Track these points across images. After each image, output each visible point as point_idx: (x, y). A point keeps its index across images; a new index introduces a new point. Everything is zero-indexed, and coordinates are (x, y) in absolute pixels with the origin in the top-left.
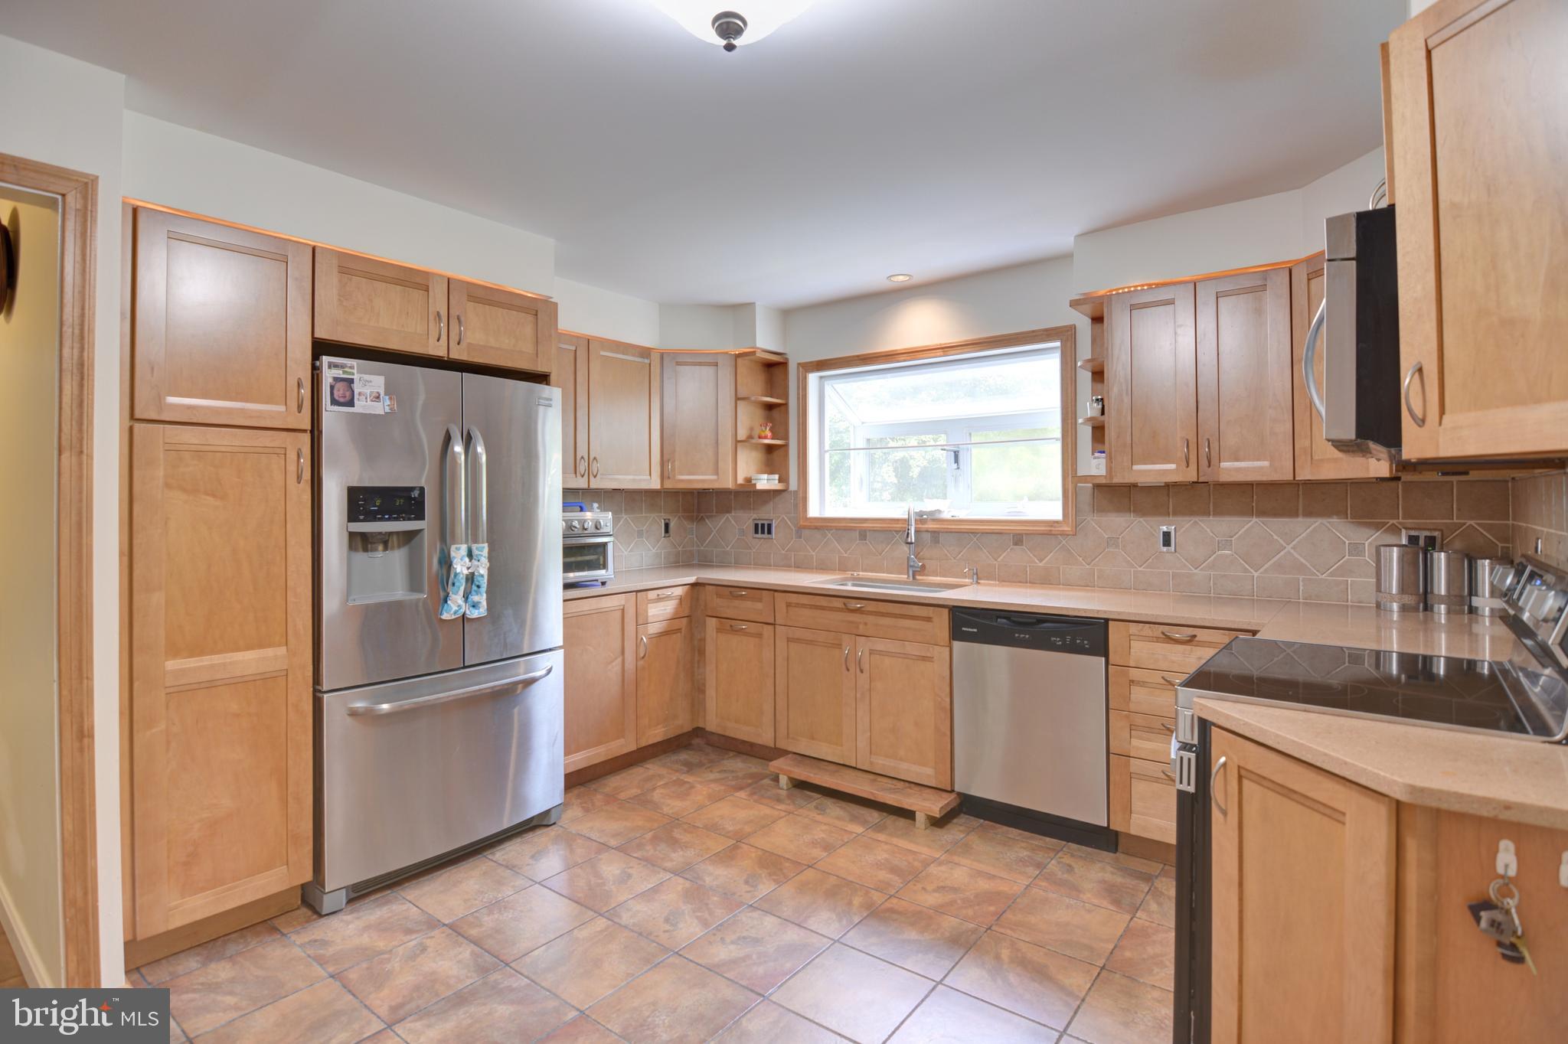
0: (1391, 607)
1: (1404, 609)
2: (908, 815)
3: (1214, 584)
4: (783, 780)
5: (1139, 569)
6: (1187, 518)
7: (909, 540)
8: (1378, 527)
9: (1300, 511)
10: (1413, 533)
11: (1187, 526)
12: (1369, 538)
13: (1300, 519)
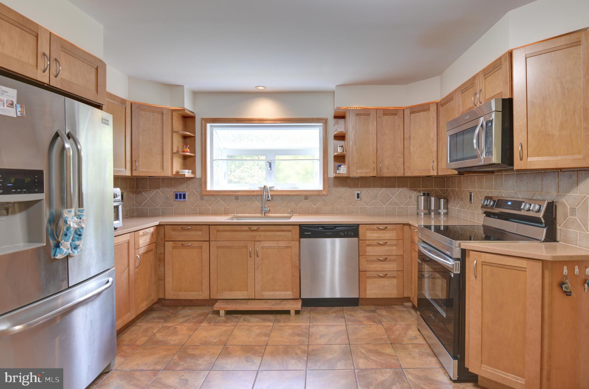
0: (422, 214)
1: (425, 214)
2: (288, 312)
3: (373, 210)
4: (222, 313)
5: (349, 207)
6: (364, 189)
7: (269, 199)
8: (416, 190)
9: (396, 186)
10: (425, 192)
11: (365, 191)
12: (414, 194)
13: (396, 188)
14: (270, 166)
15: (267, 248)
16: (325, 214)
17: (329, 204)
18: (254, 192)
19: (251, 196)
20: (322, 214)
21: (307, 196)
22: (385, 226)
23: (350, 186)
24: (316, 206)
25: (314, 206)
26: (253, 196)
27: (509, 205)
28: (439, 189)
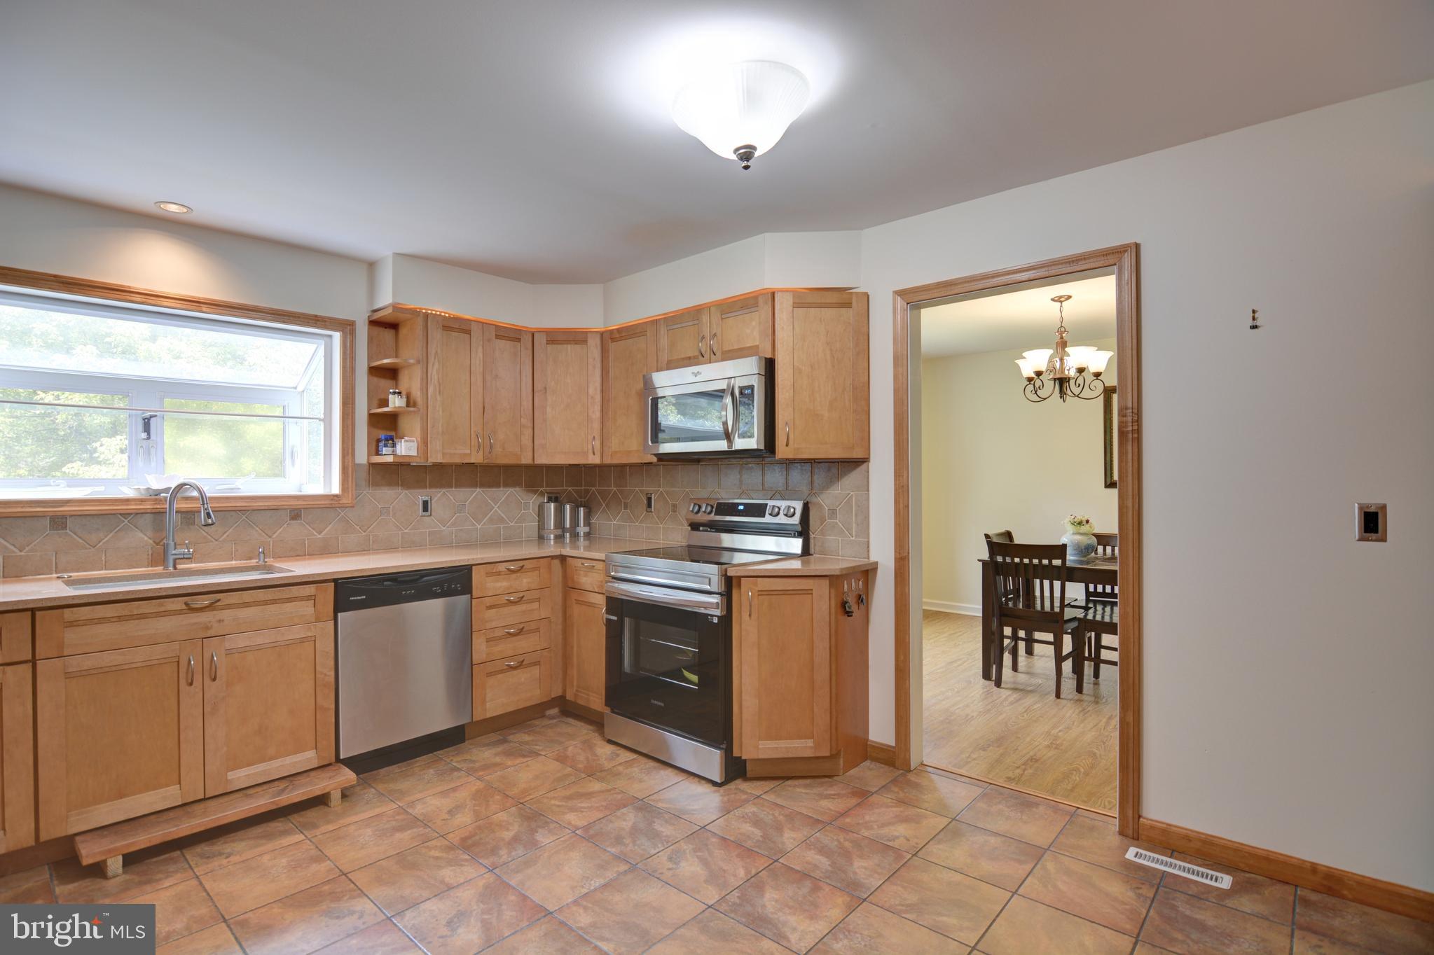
0: (550, 537)
1: (557, 537)
3: (456, 536)
5: (406, 531)
6: (438, 490)
7: (210, 521)
8: (535, 492)
9: (502, 484)
10: (550, 495)
11: (439, 495)
12: (533, 501)
13: (502, 489)
14: (147, 428)
15: (242, 651)
16: (347, 552)
17: (358, 527)
18: (128, 505)
19: (114, 514)
20: (340, 554)
21: (297, 509)
22: (521, 563)
23: (406, 485)
24: (322, 534)
25: (316, 533)
26: (121, 514)
27: (741, 510)
28: (573, 490)
